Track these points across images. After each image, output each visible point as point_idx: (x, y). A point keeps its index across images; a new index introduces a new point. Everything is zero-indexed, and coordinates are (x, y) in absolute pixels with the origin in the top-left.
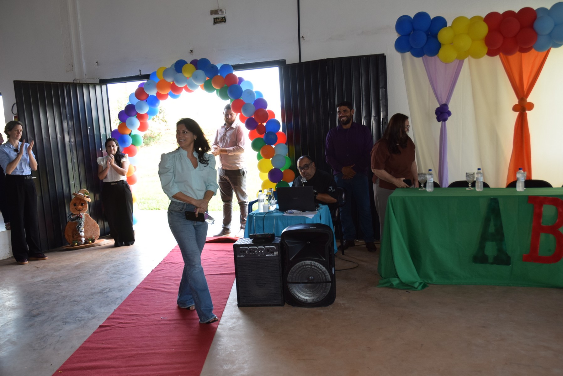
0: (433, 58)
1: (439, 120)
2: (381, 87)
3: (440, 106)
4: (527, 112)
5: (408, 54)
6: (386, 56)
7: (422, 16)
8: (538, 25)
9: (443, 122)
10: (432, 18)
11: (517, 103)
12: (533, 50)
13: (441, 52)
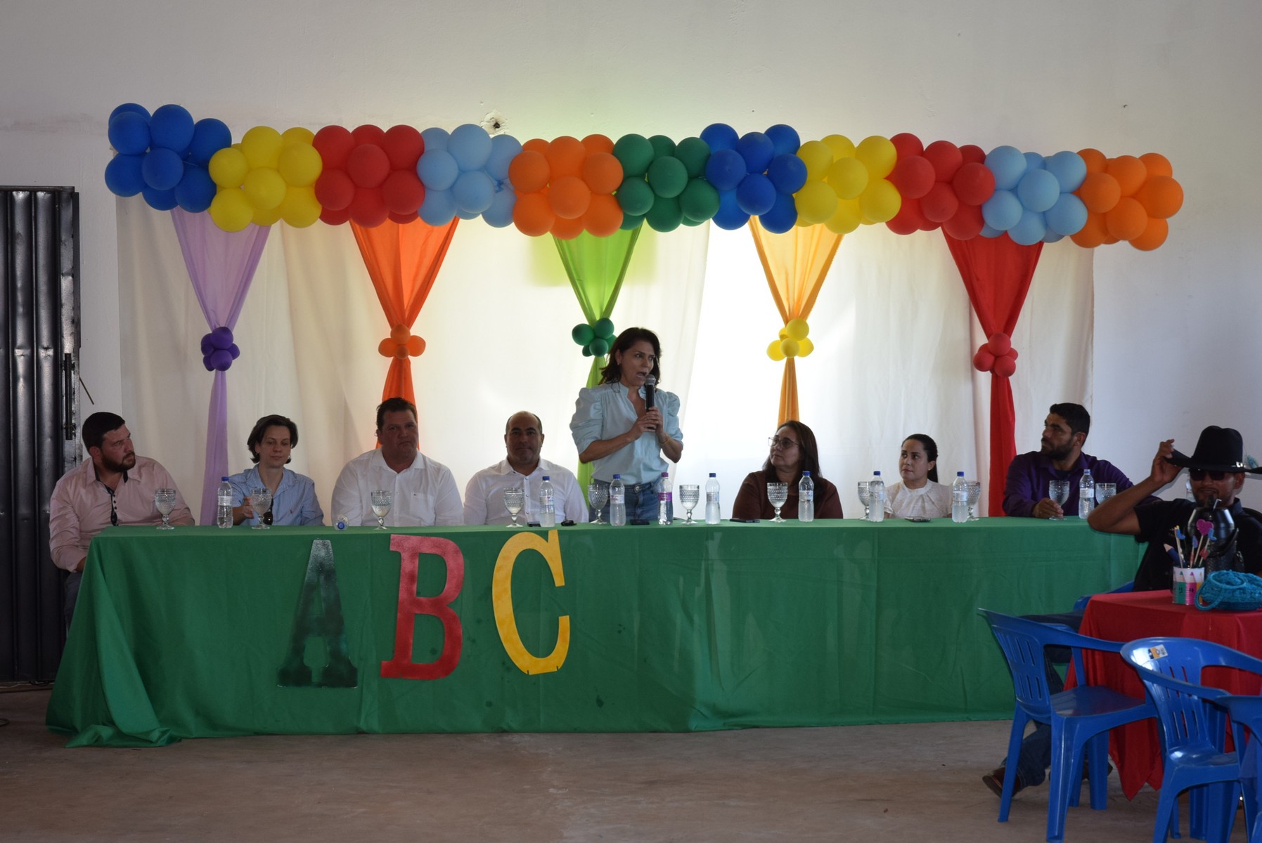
0: (198, 215)
1: (209, 365)
2: (64, 271)
3: (213, 332)
4: (410, 357)
5: (138, 200)
6: (78, 193)
7: (172, 114)
8: (426, 168)
9: (220, 372)
10: (196, 119)
11: (390, 337)
12: (419, 220)
13: (217, 204)
